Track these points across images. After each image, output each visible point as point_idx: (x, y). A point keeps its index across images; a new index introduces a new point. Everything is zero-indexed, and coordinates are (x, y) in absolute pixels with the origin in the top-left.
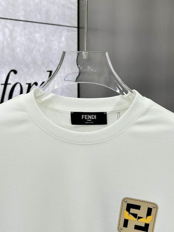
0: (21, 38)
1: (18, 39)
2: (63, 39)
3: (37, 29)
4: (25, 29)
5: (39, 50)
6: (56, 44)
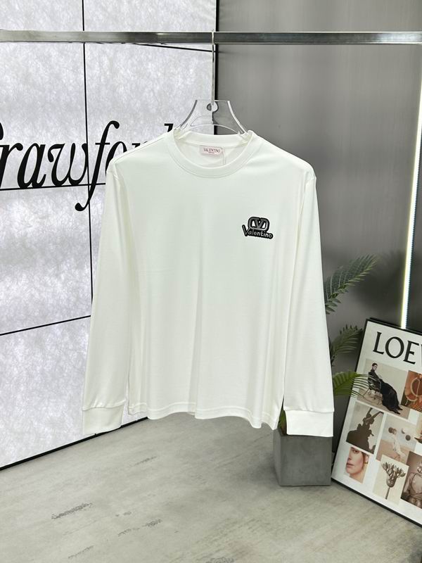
0: (126, 70)
1: (122, 72)
2: (191, 70)
3: (150, 57)
4: (132, 56)
5: (153, 90)
6: (180, 80)
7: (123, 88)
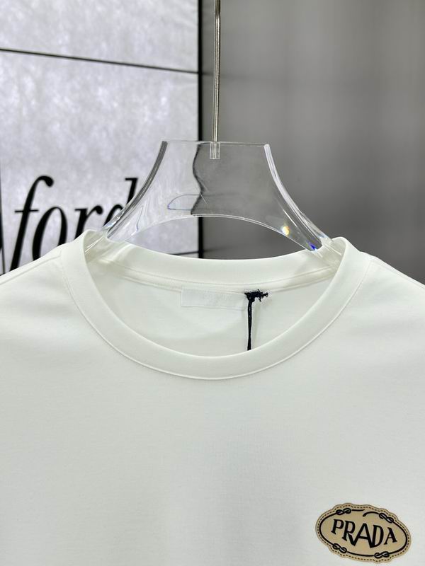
0: (62, 99)
1: (56, 100)
2: (164, 100)
3: (100, 78)
4: (71, 77)
5: (105, 128)
6: (148, 113)
7: (58, 125)
